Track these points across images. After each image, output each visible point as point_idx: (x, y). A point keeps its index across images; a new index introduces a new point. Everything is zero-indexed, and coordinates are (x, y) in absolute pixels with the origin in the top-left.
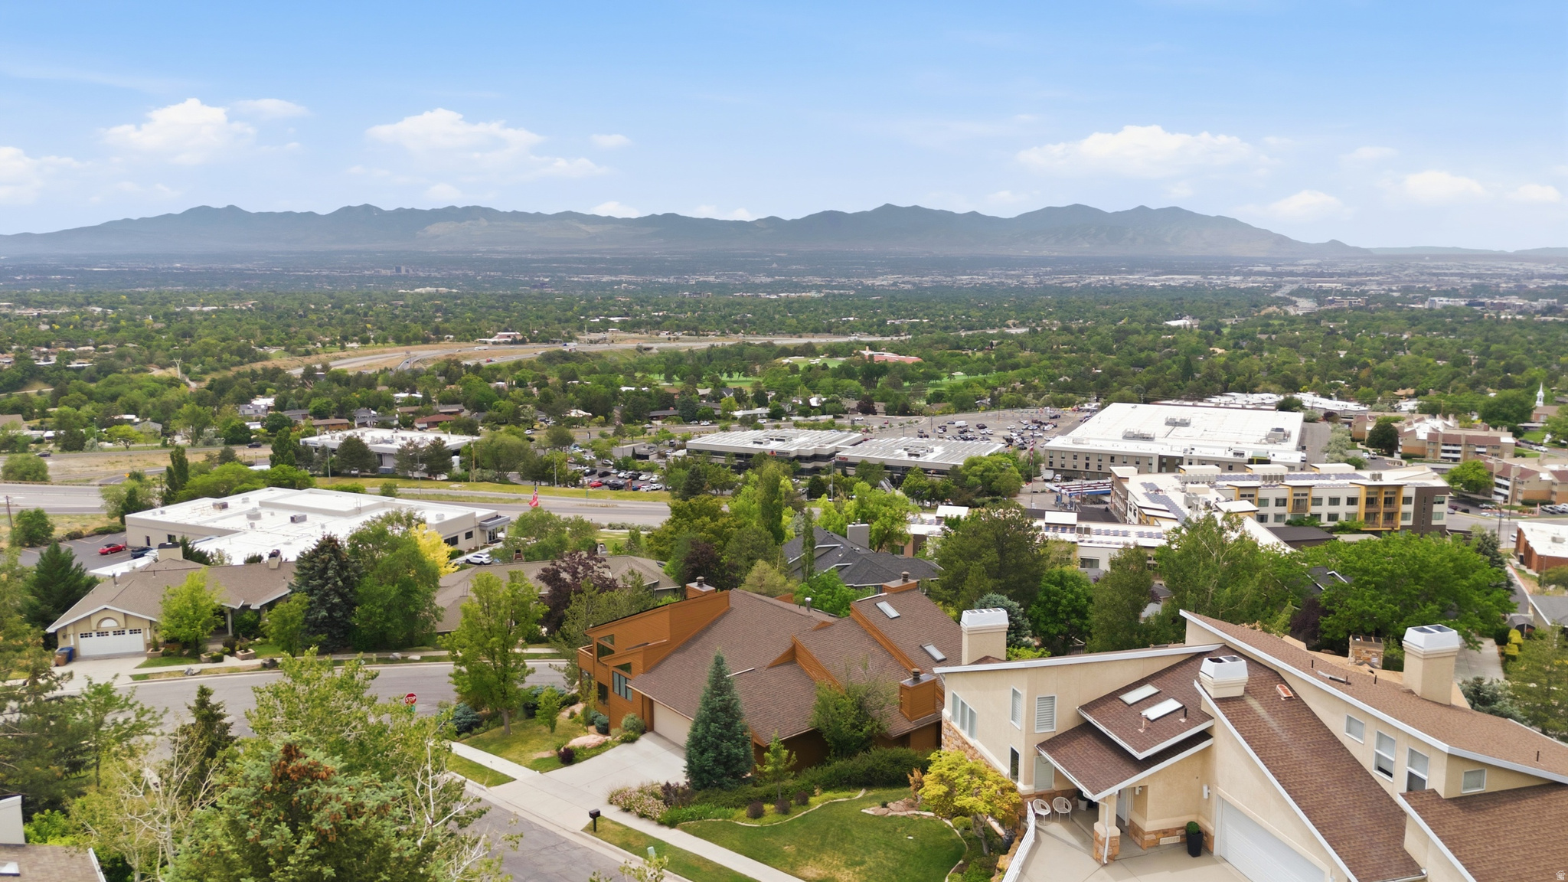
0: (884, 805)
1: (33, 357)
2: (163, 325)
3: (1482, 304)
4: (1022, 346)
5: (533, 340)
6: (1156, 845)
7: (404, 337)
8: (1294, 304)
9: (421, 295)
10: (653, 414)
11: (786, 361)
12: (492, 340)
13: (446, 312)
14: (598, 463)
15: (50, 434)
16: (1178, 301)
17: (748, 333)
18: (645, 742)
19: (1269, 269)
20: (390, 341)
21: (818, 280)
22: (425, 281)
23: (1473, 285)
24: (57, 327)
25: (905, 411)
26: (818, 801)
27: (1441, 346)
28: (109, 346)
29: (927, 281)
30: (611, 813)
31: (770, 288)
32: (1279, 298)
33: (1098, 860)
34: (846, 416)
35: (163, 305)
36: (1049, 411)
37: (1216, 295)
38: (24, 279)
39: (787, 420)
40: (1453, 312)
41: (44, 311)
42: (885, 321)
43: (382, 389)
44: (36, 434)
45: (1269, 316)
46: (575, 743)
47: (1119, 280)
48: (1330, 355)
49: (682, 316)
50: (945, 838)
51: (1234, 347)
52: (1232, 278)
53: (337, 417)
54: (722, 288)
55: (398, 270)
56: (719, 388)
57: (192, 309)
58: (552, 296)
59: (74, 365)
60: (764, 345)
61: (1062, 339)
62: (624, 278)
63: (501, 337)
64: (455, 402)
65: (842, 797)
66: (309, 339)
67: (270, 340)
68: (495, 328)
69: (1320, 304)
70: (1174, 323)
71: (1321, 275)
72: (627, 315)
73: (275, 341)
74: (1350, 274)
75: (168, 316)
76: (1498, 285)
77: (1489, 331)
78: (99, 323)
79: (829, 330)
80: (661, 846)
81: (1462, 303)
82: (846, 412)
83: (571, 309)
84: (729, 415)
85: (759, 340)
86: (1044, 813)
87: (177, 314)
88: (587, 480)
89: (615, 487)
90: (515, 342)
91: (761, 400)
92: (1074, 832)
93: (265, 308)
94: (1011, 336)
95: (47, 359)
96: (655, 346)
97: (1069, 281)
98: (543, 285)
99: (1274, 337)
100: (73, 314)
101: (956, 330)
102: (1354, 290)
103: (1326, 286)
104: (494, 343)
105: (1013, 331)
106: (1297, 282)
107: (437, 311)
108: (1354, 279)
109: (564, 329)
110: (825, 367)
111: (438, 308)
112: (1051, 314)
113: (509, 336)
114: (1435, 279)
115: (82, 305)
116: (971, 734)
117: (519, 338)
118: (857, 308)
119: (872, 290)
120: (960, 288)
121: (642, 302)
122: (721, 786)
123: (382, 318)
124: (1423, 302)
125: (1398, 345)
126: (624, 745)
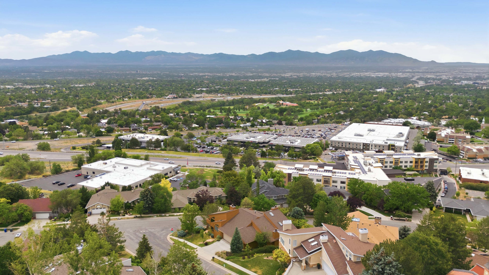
0: (268, 257)
1: (33, 104)
2: (69, 92)
3: (478, 83)
4: (330, 99)
5: (180, 97)
6: (312, 267)
7: (141, 96)
8: (417, 83)
9: (145, 80)
10: (217, 125)
11: (256, 104)
12: (167, 97)
13: (153, 86)
14: (202, 143)
15: (46, 132)
16: (381, 82)
17: (245, 94)
18: (222, 241)
19: (411, 70)
20: (137, 98)
21: (267, 75)
22: (145, 75)
23: (476, 76)
24: (37, 92)
25: (291, 124)
26: (256, 256)
27: (462, 99)
28: (55, 100)
29: (301, 75)
30: (216, 257)
31: (252, 78)
32: (413, 81)
33: (302, 269)
34: (273, 126)
35: (67, 84)
36: (334, 125)
37: (393, 80)
38: (24, 75)
39: (256, 127)
40: (468, 86)
41: (32, 86)
42: (287, 90)
43: (138, 117)
44: (42, 132)
45: (409, 88)
46: (208, 241)
47: (362, 74)
48: (426, 102)
49: (225, 88)
50: (278, 264)
51: (396, 99)
52: (399, 74)
53: (125, 127)
54: (237, 78)
55: (137, 71)
56: (236, 115)
57: (76, 85)
58: (184, 80)
59: (45, 106)
60: (250, 99)
61: (343, 96)
62: (206, 74)
63: (170, 96)
64: (159, 121)
65: (260, 255)
66: (113, 97)
67: (101, 98)
68: (168, 93)
69: (426, 83)
70: (378, 90)
71: (428, 73)
72: (208, 87)
73: (103, 98)
74: (437, 72)
75: (70, 89)
76: (484, 76)
77: (478, 93)
78: (49, 91)
79: (270, 93)
80: (226, 264)
81: (471, 83)
82: (273, 124)
83: (191, 86)
84: (239, 126)
85: (248, 97)
86: (294, 261)
87: (72, 87)
88: (199, 149)
89: (207, 152)
90: (174, 98)
91: (248, 120)
92: (299, 264)
93: (98, 86)
94: (327, 95)
95: (37, 105)
96: (217, 99)
97: (347, 75)
98: (182, 76)
99: (409, 95)
100: (41, 87)
101: (310, 93)
102: (438, 78)
103: (429, 76)
104: (168, 98)
105: (327, 93)
106: (419, 75)
108: (438, 74)
109: (189, 93)
110: (268, 107)
111: (150, 85)
112: (340, 87)
113: (172, 96)
114: (464, 74)
115: (43, 84)
116: (284, 244)
117: (176, 96)
118: (279, 85)
119: (284, 78)
120: (312, 77)
121: (213, 83)
122: (237, 252)
123: (133, 89)
124: (459, 82)
125: (448, 98)
126: (217, 242)
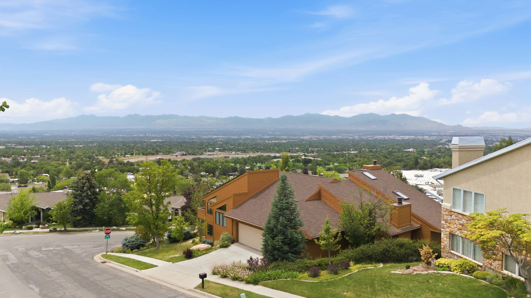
0: (408, 268)
1: (19, 159)
2: (65, 150)
4: (357, 156)
5: (189, 154)
7: (145, 153)
8: (448, 145)
9: (153, 142)
10: (230, 174)
11: (275, 160)
12: (175, 154)
13: (160, 146)
15: (17, 180)
16: (408, 144)
17: (262, 152)
18: (234, 247)
19: (437, 134)
20: (141, 154)
21: (285, 137)
22: (154, 138)
24: (29, 151)
26: (353, 269)
28: (45, 156)
29: (321, 137)
30: (213, 277)
31: (269, 139)
32: (442, 143)
35: (66, 145)
37: (420, 142)
38: (22, 138)
41: (26, 147)
42: (308, 149)
43: (136, 166)
44: (12, 179)
45: (440, 148)
47: (386, 137)
49: (240, 147)
51: (430, 157)
52: (425, 137)
54: (253, 140)
55: (146, 134)
56: (253, 166)
57: (76, 146)
58: (196, 142)
59: (32, 161)
60: (268, 156)
61: (370, 154)
62: (220, 137)
63: (178, 153)
66: (113, 154)
67: (100, 154)
68: (177, 151)
70: (407, 150)
72: (221, 147)
73: (102, 155)
75: (67, 148)
78: (44, 150)
79: (289, 151)
83: (203, 145)
85: (265, 154)
87: (70, 147)
90: (183, 155)
93: (100, 146)
94: (352, 154)
95: (23, 159)
96: (231, 156)
97: (370, 138)
98: (193, 139)
100: (36, 147)
101: (333, 152)
105: (353, 152)
106: (447, 138)
107: (157, 146)
109: (200, 151)
112: (365, 147)
113: (181, 153)
114: (495, 137)
115: (39, 145)
117: (184, 153)
118: (298, 145)
119: (303, 140)
120: (333, 140)
121: (226, 144)
122: (287, 258)
123: (139, 148)
